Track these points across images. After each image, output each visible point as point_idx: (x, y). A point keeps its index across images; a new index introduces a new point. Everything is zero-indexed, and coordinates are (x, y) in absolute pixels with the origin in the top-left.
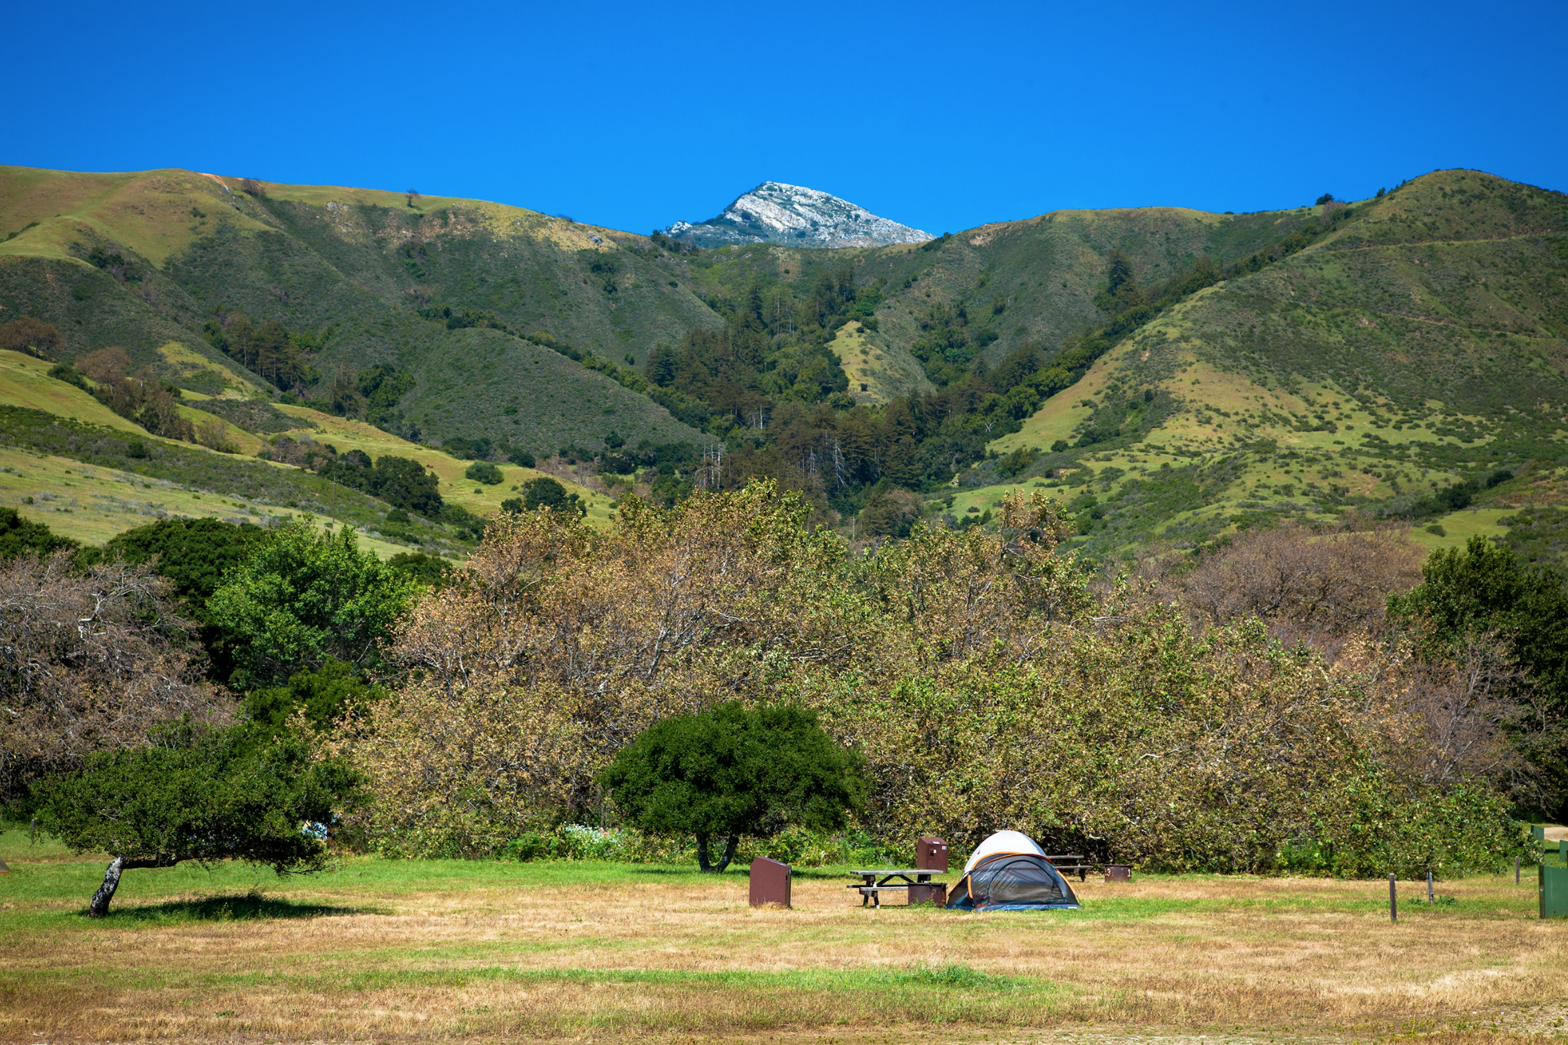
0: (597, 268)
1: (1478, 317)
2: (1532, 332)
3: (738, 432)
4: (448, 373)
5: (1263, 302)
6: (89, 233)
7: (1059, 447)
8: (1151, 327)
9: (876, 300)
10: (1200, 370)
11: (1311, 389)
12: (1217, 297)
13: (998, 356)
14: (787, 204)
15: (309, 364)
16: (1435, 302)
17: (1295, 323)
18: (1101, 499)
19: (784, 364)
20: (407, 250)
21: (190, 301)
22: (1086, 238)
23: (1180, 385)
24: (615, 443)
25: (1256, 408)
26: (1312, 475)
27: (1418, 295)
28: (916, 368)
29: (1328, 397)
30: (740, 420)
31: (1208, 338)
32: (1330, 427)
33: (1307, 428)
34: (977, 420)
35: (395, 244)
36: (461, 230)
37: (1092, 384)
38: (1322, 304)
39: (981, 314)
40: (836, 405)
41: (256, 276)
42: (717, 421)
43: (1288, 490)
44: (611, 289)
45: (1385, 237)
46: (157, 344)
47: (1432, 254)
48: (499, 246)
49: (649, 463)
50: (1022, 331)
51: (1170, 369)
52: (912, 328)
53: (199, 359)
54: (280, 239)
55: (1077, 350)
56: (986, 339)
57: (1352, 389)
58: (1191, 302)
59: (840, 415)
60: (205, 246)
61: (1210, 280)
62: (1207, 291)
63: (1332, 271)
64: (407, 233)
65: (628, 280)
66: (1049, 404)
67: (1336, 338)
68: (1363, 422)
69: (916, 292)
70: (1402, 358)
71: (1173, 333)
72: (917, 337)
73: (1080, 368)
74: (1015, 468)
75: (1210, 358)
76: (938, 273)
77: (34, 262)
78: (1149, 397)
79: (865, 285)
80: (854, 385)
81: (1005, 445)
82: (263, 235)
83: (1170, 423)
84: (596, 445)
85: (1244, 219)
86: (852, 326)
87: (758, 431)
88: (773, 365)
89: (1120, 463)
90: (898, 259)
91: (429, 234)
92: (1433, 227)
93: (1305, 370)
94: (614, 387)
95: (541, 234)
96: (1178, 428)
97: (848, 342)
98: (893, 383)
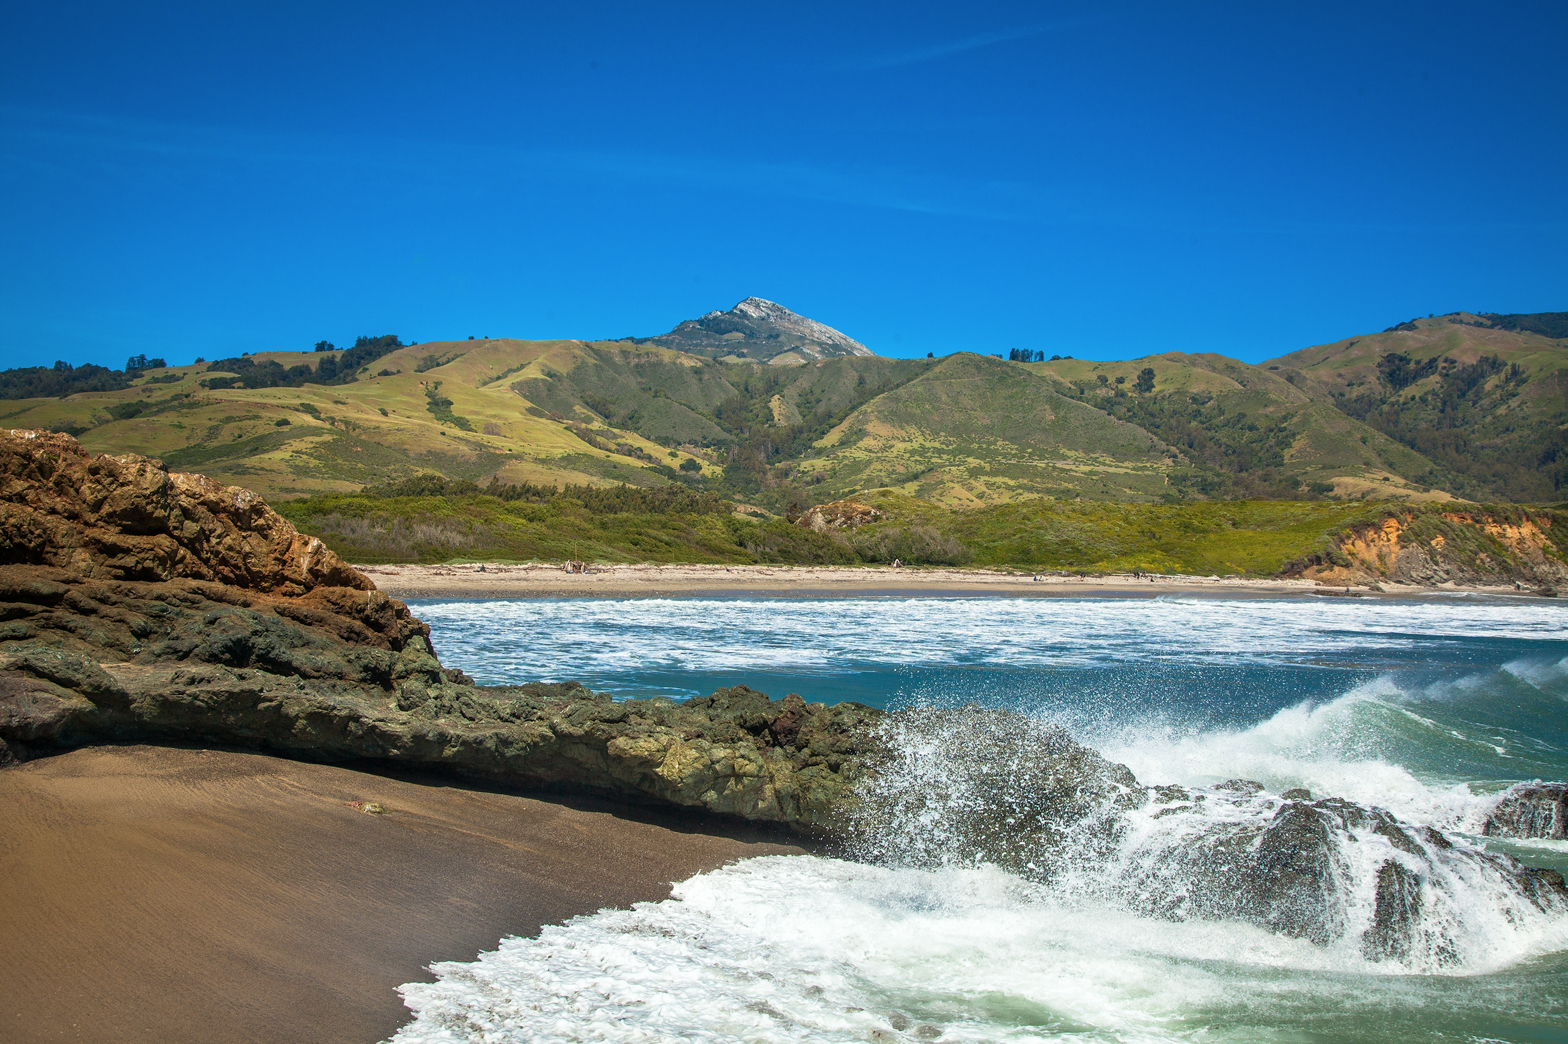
0: (696, 373)
1: (961, 405)
2: (975, 410)
3: (741, 435)
4: (654, 414)
5: (897, 400)
6: (545, 365)
7: (833, 446)
8: (863, 408)
9: (785, 386)
10: (876, 422)
11: (908, 428)
12: (885, 398)
13: (821, 409)
14: (758, 306)
15: (612, 408)
16: (948, 400)
17: (906, 406)
18: (837, 468)
19: (755, 411)
20: (637, 366)
21: (576, 388)
22: (852, 366)
23: (870, 427)
24: (705, 438)
25: (891, 435)
26: (888, 466)
27: (944, 398)
28: (796, 411)
29: (912, 431)
30: (742, 432)
31: (879, 412)
32: (911, 441)
33: (904, 441)
34: (811, 435)
35: (633, 364)
36: (653, 359)
37: (845, 425)
38: (915, 400)
39: (817, 391)
40: (770, 426)
41: (594, 379)
42: (736, 432)
43: (881, 470)
44: (700, 380)
45: (937, 378)
46: (572, 406)
47: (950, 384)
48: (665, 365)
49: (714, 445)
50: (829, 399)
51: (867, 422)
52: (796, 396)
53: (585, 411)
54: (600, 366)
55: (841, 414)
56: (818, 401)
57: (920, 428)
58: (877, 399)
59: (772, 430)
60: (578, 368)
61: (883, 392)
62: (881, 396)
63: (919, 389)
64: (636, 360)
65: (706, 377)
66: (832, 430)
67: (918, 411)
68: (921, 439)
69: (798, 383)
70: (936, 419)
71: (869, 410)
72: (798, 400)
73: (841, 420)
74: (819, 453)
75: (879, 419)
76: (805, 376)
77: (536, 379)
78: (860, 430)
79: (782, 379)
80: (776, 419)
81: (818, 444)
82: (595, 365)
83: (865, 439)
84: (699, 439)
85: (903, 361)
86: (777, 397)
87: (747, 435)
88: (751, 411)
89: (848, 454)
90: (793, 370)
91: (643, 360)
92: (952, 375)
93: (907, 423)
94: (704, 420)
95: (678, 361)
96: (867, 442)
97: (775, 403)
98: (788, 418)
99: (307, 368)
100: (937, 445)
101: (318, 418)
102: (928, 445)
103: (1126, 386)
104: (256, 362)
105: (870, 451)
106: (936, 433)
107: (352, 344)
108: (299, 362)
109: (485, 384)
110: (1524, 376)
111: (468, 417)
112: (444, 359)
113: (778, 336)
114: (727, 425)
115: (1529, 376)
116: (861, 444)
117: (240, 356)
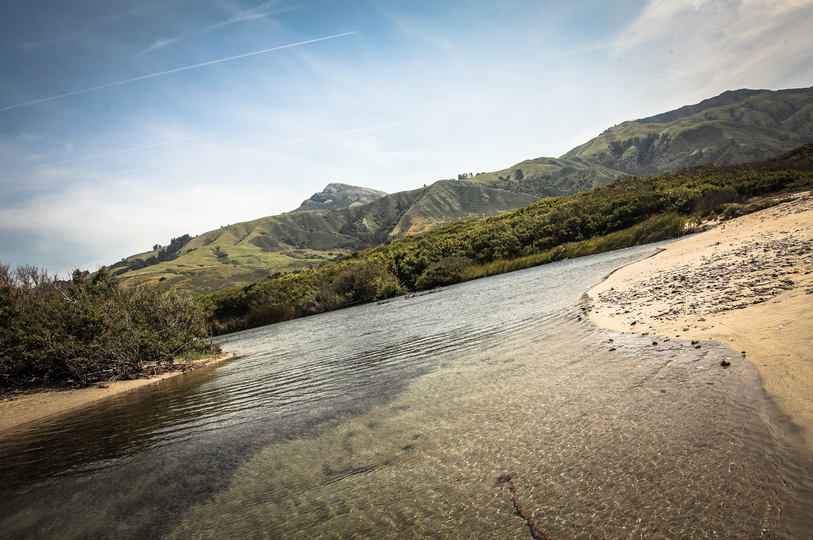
5: (419, 207)
10: (414, 218)
12: (414, 207)
15: (294, 241)
16: (441, 202)
17: (424, 209)
19: (357, 227)
21: (276, 236)
23: (412, 221)
24: (340, 244)
25: (422, 222)
28: (375, 223)
31: (414, 213)
34: (387, 231)
37: (400, 223)
40: (367, 232)
45: (433, 194)
46: (278, 244)
50: (388, 215)
51: (410, 219)
52: (371, 217)
53: (284, 245)
55: (397, 219)
57: (433, 217)
58: (410, 208)
61: (412, 205)
62: (412, 207)
63: (427, 200)
66: (395, 227)
68: (435, 221)
69: (371, 211)
71: (409, 214)
72: (373, 219)
73: (397, 222)
75: (415, 216)
77: (258, 237)
78: (408, 223)
79: (364, 212)
80: (368, 228)
83: (412, 226)
84: (337, 245)
86: (365, 219)
93: (427, 215)
94: (337, 236)
96: (413, 227)
97: (365, 222)
98: (373, 227)
99: (154, 257)
100: (443, 222)
101: (176, 274)
102: (439, 222)
103: (512, 179)
104: (130, 261)
105: (416, 231)
106: (441, 217)
107: (169, 243)
108: (149, 256)
109: (236, 244)
110: (668, 138)
111: (238, 259)
112: (213, 239)
113: (347, 197)
114: (348, 236)
115: (671, 137)
116: (411, 229)
117: (121, 261)
